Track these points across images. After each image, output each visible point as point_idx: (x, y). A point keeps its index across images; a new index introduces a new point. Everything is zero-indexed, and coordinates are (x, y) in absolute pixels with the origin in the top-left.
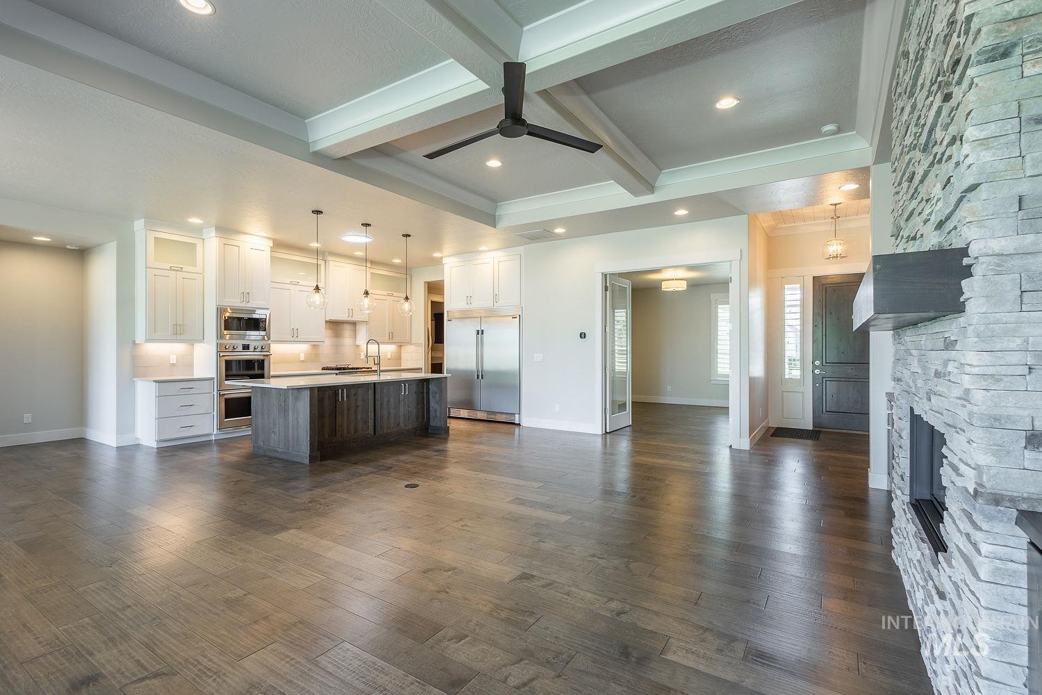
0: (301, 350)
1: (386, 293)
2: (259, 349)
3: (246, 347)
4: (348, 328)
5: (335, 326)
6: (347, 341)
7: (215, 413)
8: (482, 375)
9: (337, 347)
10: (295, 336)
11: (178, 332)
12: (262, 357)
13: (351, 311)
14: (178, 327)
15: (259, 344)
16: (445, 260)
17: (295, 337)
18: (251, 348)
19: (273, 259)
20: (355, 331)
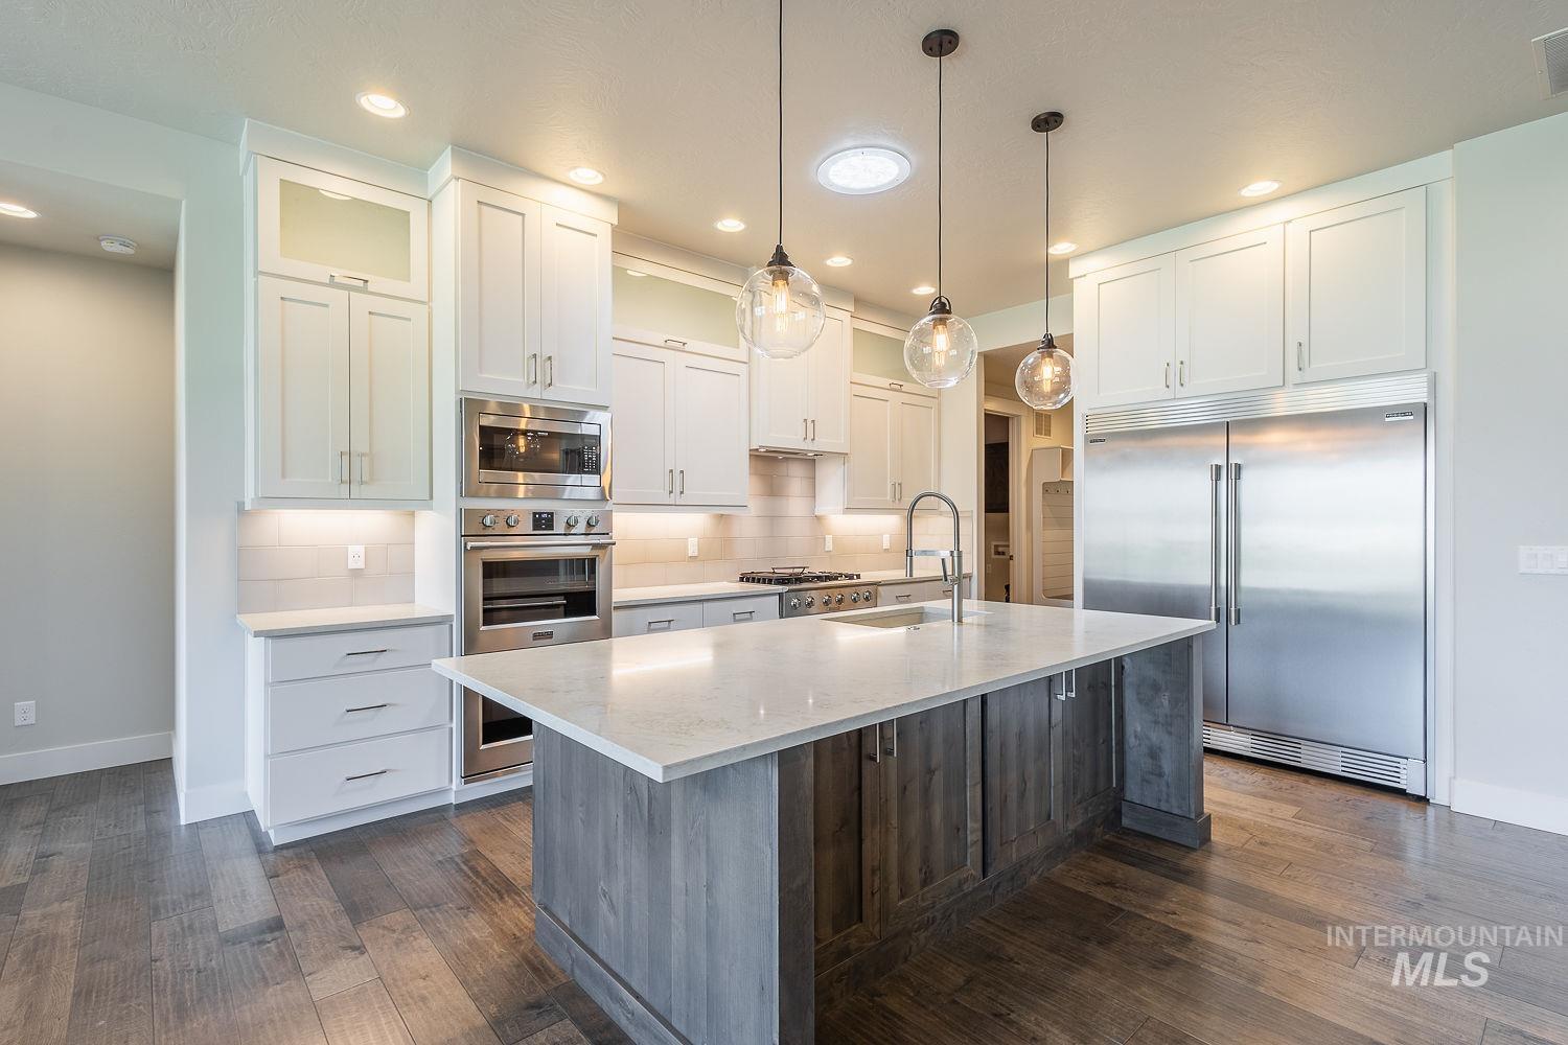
0: (687, 527)
1: (885, 382)
2: (581, 527)
3: (543, 522)
4: (796, 471)
5: (769, 462)
6: (795, 505)
7: (454, 725)
8: (1238, 612)
9: (773, 519)
10: (677, 490)
11: (356, 476)
12: (586, 552)
13: (810, 425)
14: (356, 461)
15: (583, 513)
16: (1074, 270)
17: (674, 494)
18: (559, 527)
19: (618, 273)
20: (812, 479)
